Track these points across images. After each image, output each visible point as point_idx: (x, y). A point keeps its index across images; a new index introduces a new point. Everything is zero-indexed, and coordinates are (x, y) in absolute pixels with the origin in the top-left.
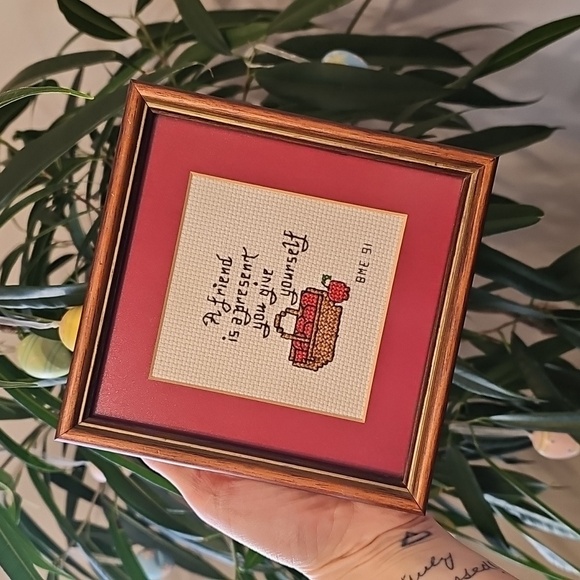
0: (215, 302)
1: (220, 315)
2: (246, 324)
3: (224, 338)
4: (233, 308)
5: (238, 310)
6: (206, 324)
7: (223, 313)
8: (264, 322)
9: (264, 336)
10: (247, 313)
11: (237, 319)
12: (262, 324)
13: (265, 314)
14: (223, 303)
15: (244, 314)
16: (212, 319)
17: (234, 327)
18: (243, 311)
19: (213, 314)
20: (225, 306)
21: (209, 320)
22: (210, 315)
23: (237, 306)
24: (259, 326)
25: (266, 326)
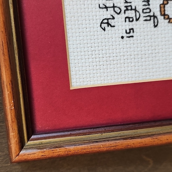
0: (106, 8)
1: (114, 18)
2: (137, 20)
3: (122, 37)
4: (123, 9)
5: (127, 10)
6: (104, 30)
7: (115, 15)
8: (151, 14)
9: (155, 26)
10: (135, 10)
11: (129, 18)
12: (150, 16)
13: (151, 7)
14: (114, 7)
15: (133, 11)
16: (108, 24)
17: (128, 25)
18: (132, 9)
19: (108, 19)
20: (116, 9)
21: (106, 25)
22: (106, 21)
23: (126, 7)
24: (148, 18)
25: (155, 17)
